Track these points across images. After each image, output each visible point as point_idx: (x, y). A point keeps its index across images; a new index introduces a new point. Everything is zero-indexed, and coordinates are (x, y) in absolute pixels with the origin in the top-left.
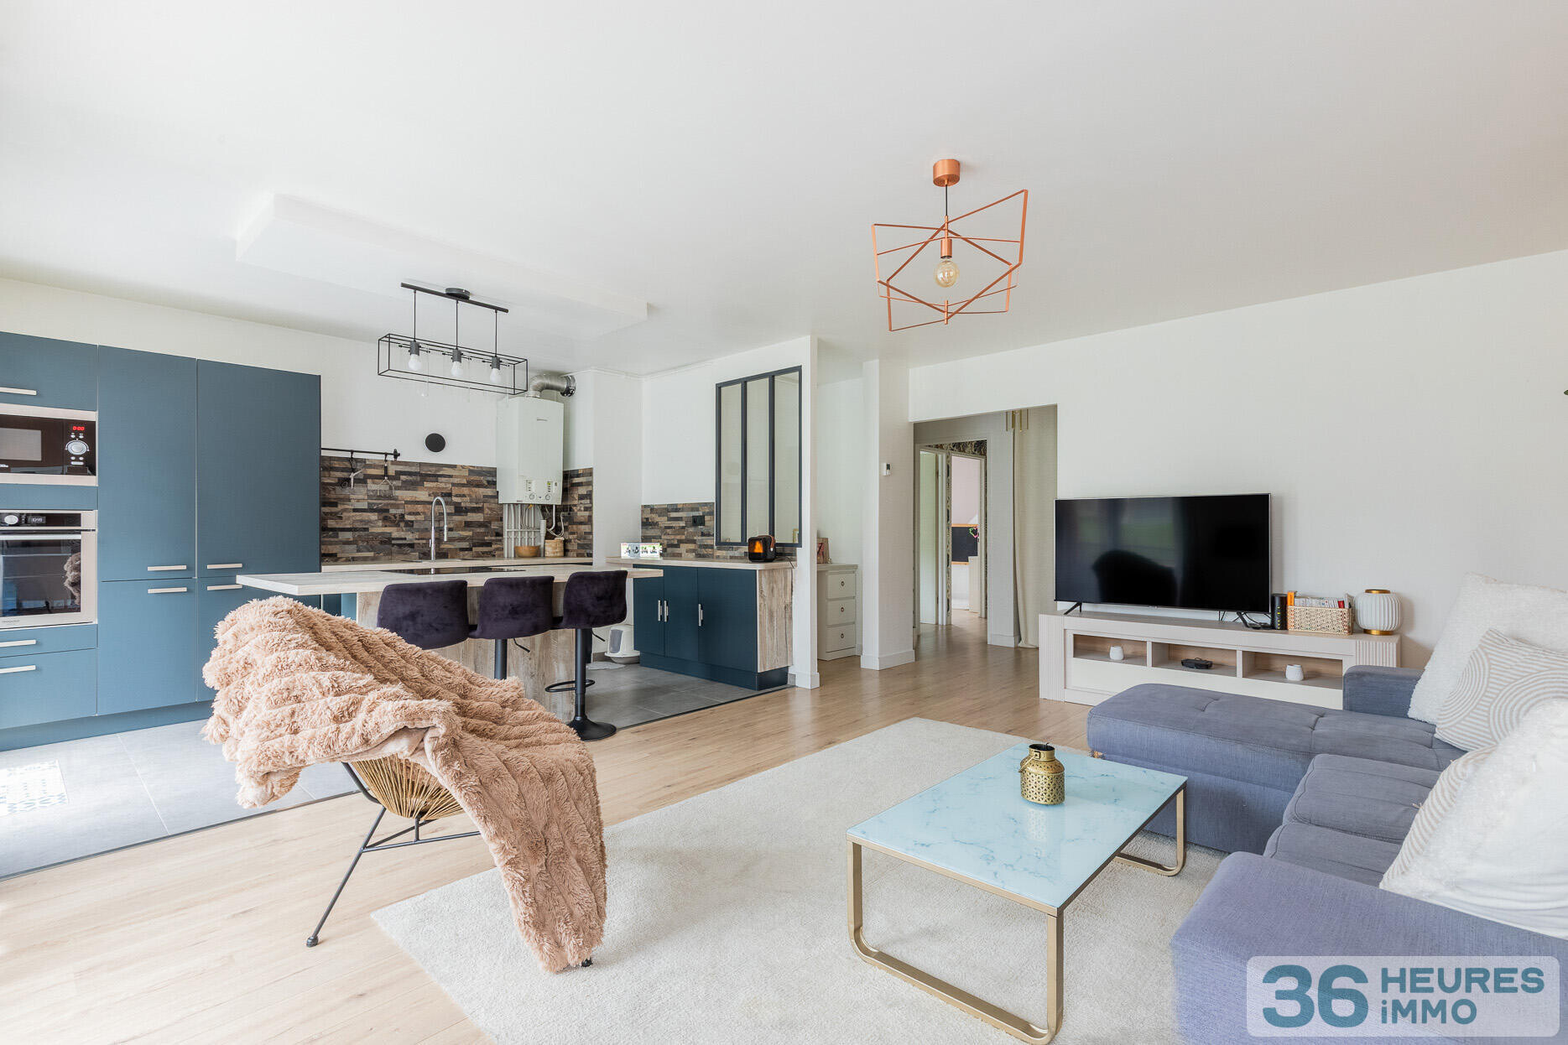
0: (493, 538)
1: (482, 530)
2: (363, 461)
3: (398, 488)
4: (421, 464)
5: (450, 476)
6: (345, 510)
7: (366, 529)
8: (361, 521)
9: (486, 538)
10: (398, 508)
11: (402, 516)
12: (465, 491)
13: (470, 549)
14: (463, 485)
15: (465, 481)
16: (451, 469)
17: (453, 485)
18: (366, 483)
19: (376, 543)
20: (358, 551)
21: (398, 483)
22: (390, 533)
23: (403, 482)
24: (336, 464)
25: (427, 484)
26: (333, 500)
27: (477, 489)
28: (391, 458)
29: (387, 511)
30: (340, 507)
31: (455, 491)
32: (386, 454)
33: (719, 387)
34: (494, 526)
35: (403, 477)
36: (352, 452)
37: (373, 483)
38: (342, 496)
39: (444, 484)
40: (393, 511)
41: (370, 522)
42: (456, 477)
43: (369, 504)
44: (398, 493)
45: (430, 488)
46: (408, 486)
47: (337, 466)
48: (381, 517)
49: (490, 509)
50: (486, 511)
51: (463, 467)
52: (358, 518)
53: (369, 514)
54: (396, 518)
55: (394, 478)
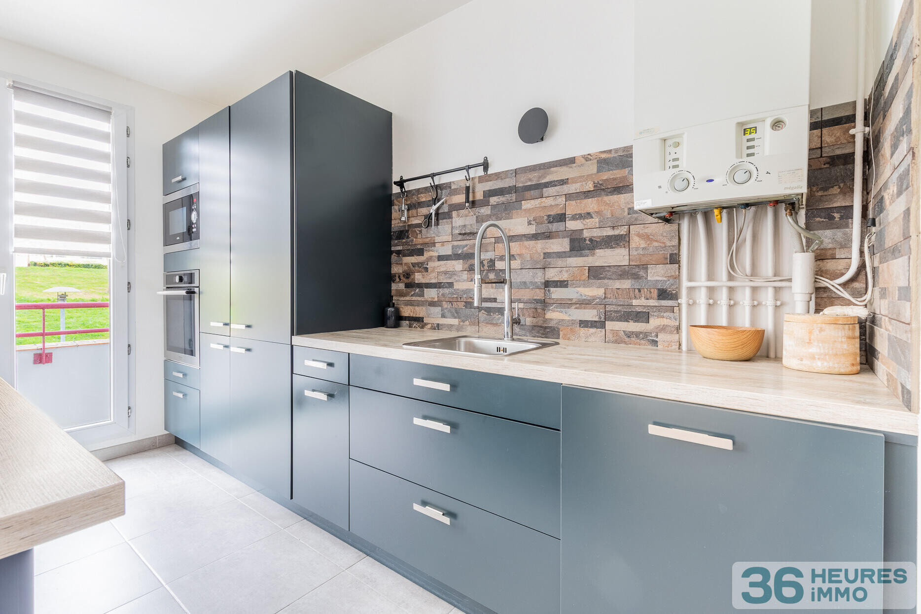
0: (653, 303)
1: (626, 284)
2: (448, 186)
3: (486, 218)
4: (516, 172)
5: (563, 182)
6: (430, 259)
7: (451, 285)
8: (446, 273)
9: (635, 302)
10: (488, 251)
11: (492, 262)
12: (591, 205)
13: (599, 324)
14: (587, 194)
15: (590, 186)
16: (564, 169)
17: (569, 197)
18: (450, 217)
19: (461, 305)
20: (443, 316)
21: (487, 210)
24: (424, 198)
25: (526, 205)
26: (419, 247)
27: (614, 198)
28: (480, 171)
30: (427, 255)
31: (572, 208)
32: (468, 168)
34: (657, 274)
35: (494, 200)
36: (433, 176)
37: (458, 216)
38: (427, 240)
39: (552, 201)
41: (453, 274)
42: (575, 180)
43: (453, 247)
45: (528, 211)
46: (506, 210)
47: (424, 200)
48: (467, 266)
49: (647, 237)
50: (635, 241)
51: (587, 158)
52: (442, 269)
53: (454, 262)
54: (484, 266)
55: (485, 203)
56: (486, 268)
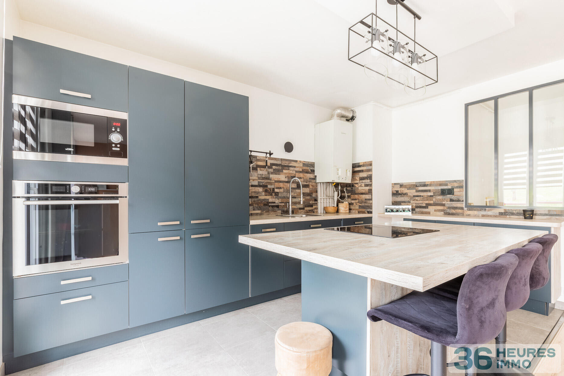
0: (314, 202)
1: (308, 198)
2: (255, 157)
3: (272, 173)
4: (282, 160)
5: (295, 167)
7: (257, 197)
8: (255, 192)
9: (310, 202)
10: (272, 185)
11: (274, 189)
12: (301, 175)
13: (303, 209)
14: (300, 172)
15: (301, 170)
16: (295, 163)
17: (296, 172)
18: (257, 170)
19: (262, 205)
20: (254, 210)
21: (271, 170)
22: (268, 199)
23: (274, 170)
25: (285, 171)
27: (306, 174)
28: (268, 155)
29: (267, 186)
31: (297, 175)
32: (267, 153)
33: (467, 106)
34: (314, 195)
35: (274, 167)
36: (251, 152)
37: (261, 170)
39: (292, 171)
40: (269, 186)
41: (258, 193)
42: (298, 167)
43: (259, 182)
44: (271, 176)
45: (286, 173)
46: (277, 172)
48: (264, 190)
49: (312, 186)
50: (311, 187)
51: (300, 162)
52: (253, 191)
53: (258, 188)
54: (271, 190)
55: (270, 167)
56: (271, 191)
